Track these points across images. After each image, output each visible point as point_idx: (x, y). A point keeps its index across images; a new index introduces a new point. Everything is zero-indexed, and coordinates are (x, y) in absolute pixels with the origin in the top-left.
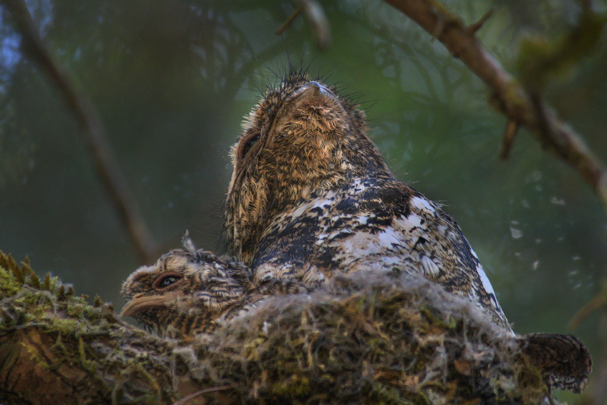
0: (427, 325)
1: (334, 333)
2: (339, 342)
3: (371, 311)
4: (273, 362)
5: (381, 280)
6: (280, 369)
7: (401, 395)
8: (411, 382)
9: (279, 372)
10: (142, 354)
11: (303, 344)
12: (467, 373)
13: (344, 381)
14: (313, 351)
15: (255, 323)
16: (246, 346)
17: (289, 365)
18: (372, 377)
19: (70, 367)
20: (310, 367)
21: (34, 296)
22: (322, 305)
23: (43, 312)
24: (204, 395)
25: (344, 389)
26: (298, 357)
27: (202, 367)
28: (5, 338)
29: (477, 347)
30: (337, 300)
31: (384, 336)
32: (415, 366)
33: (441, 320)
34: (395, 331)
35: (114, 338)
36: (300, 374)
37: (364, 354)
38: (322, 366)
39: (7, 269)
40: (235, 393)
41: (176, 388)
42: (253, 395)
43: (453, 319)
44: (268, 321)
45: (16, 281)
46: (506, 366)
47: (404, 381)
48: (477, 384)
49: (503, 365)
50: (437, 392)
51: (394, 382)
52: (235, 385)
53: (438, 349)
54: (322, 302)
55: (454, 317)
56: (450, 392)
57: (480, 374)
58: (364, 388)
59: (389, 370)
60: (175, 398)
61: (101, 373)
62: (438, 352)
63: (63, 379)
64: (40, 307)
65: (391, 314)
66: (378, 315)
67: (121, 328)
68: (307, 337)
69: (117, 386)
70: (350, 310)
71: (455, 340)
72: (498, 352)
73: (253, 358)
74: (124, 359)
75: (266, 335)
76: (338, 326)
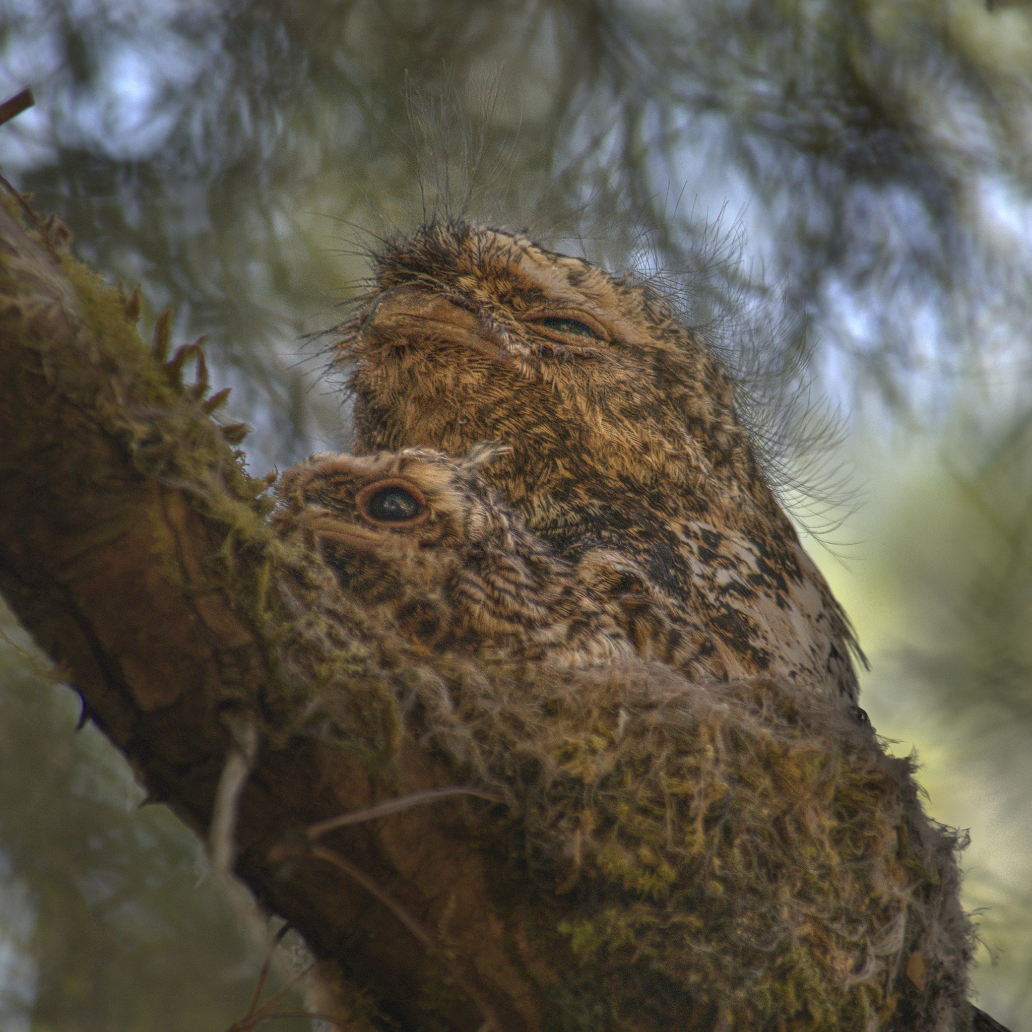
1: (749, 802)
2: (754, 825)
4: (615, 799)
6: (621, 819)
8: (841, 965)
9: (616, 825)
10: (358, 650)
11: (690, 797)
14: (708, 823)
15: (596, 699)
16: (562, 735)
17: (642, 822)
20: (691, 850)
22: (741, 730)
30: (765, 732)
31: (830, 850)
38: (717, 862)
42: (571, 856)
44: (629, 712)
47: (833, 959)
50: (874, 1007)
51: (820, 955)
52: (512, 802)
53: (897, 916)
54: (742, 726)
56: (887, 1012)
58: (778, 946)
59: (823, 927)
61: (281, 651)
62: (896, 924)
63: (200, 622)
68: (702, 784)
69: (317, 702)
70: (788, 768)
71: (922, 909)
74: (326, 642)
75: (617, 740)
76: (760, 790)
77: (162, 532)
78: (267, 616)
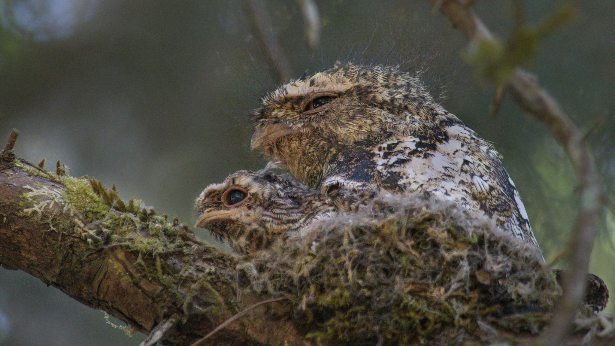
0: (452, 241)
1: (371, 252)
2: (375, 260)
3: (404, 231)
4: (320, 277)
5: (413, 202)
6: (326, 283)
7: (429, 306)
8: (437, 294)
9: (325, 286)
10: (210, 269)
11: (344, 262)
12: (487, 282)
13: (379, 295)
14: (353, 268)
15: (305, 242)
16: (298, 263)
17: (333, 280)
18: (403, 290)
19: (150, 281)
20: (350, 282)
21: (120, 218)
22: (362, 226)
23: (127, 232)
24: (264, 305)
25: (378, 302)
26: (340, 273)
27: (261, 281)
28: (95, 255)
29: (497, 258)
30: (374, 221)
31: (414, 252)
32: (442, 279)
33: (465, 236)
34: (424, 248)
35: (187, 255)
36: (342, 288)
37: (397, 270)
38: (360, 282)
39: (98, 194)
40: (289, 303)
41: (239, 298)
42: (302, 307)
43: (475, 236)
44: (316, 241)
45: (106, 204)
46: (522, 274)
47: (431, 293)
48: (496, 292)
49: (520, 274)
50: (461, 302)
51: (423, 294)
52: (288, 296)
53: (461, 263)
54: (362, 224)
55: (476, 233)
56: (473, 300)
57: (499, 284)
58: (395, 301)
59: (419, 284)
60: (239, 307)
61: (175, 286)
62: (462, 265)
63: (144, 291)
64: (124, 228)
65: (422, 233)
66: (409, 234)
67: (193, 246)
68: (348, 255)
69: (188, 299)
70: (386, 231)
71: (477, 254)
72: (516, 262)
73: (303, 274)
74: (195, 273)
75: (315, 253)
76: (375, 245)
77: (117, 266)
78: (164, 277)
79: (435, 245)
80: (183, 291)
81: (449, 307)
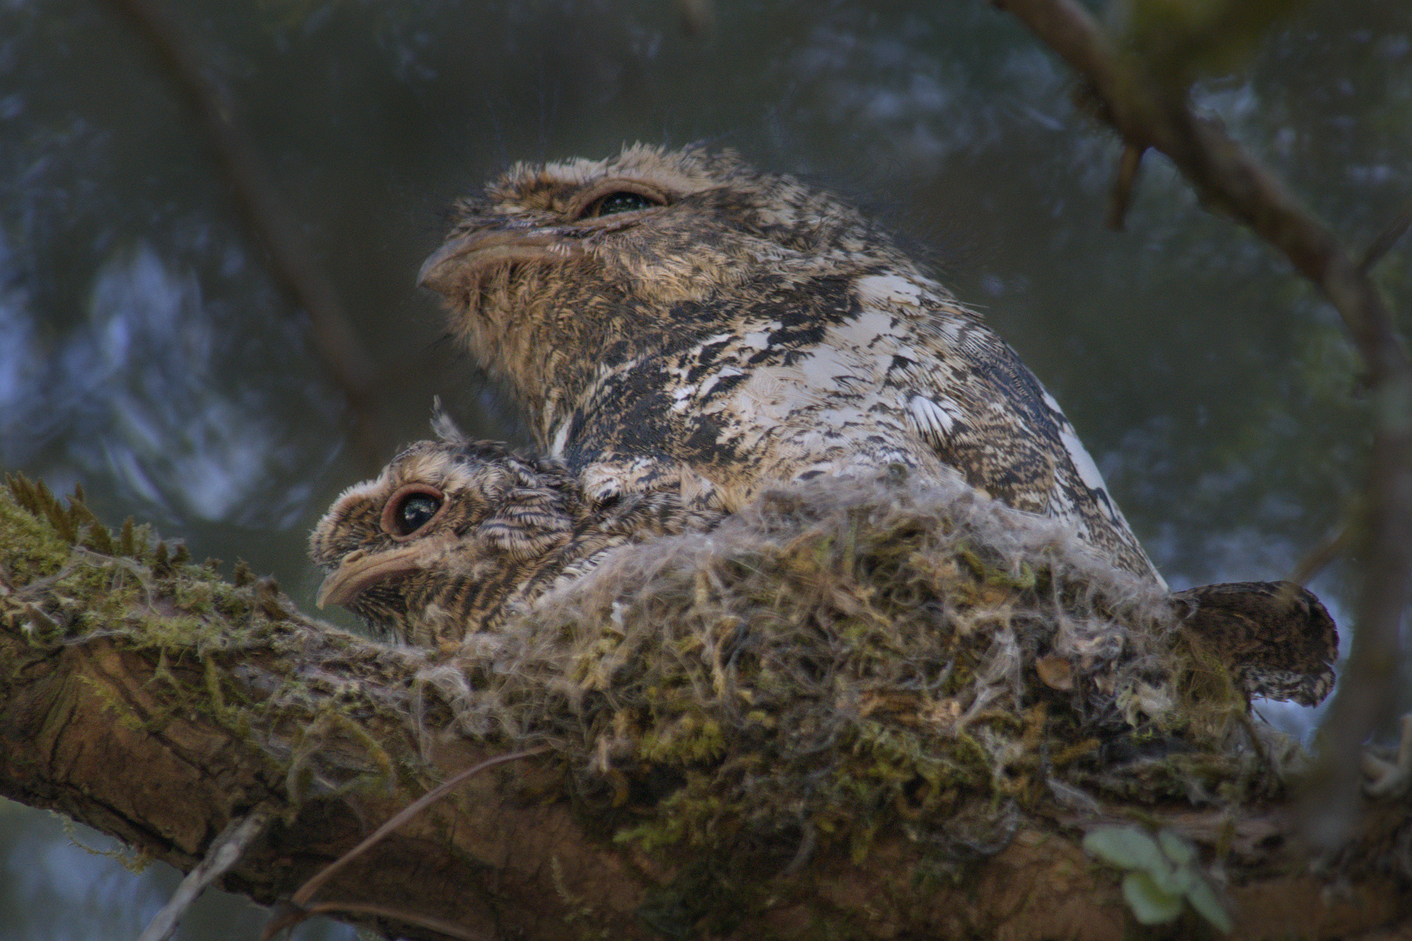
0: (971, 585)
1: (768, 619)
2: (780, 638)
3: (849, 563)
4: (639, 689)
5: (865, 492)
6: (654, 703)
7: (924, 746)
8: (943, 715)
9: (653, 712)
10: (348, 687)
11: (701, 648)
12: (1066, 685)
13: (796, 723)
14: (725, 662)
15: (593, 605)
16: (578, 657)
17: (674, 694)
18: (859, 710)
19: (192, 724)
20: (719, 696)
21: (99, 570)
22: (739, 557)
23: (122, 605)
24: (491, 769)
25: (797, 742)
26: (692, 675)
27: (483, 709)
28: (43, 666)
29: (1085, 624)
30: (770, 543)
31: (876, 616)
32: (952, 678)
33: (1003, 570)
34: (902, 604)
35: (285, 654)
36: (697, 714)
37: (838, 660)
38: (747, 694)
39: (35, 513)
40: (559, 761)
41: (427, 757)
42: (598, 766)
43: (1027, 569)
44: (621, 600)
45: (59, 537)
46: (1150, 662)
47: (928, 714)
48: (1089, 708)
49: (1144, 661)
50: (1004, 734)
51: (906, 718)
52: (556, 743)
53: (999, 637)
54: (739, 551)
55: (1030, 563)
56: (1032, 729)
57: (1095, 685)
58: (840, 736)
59: (895, 692)
60: (428, 779)
61: (259, 733)
62: (1000, 644)
63: (177, 751)
64: (115, 594)
65: (894, 568)
66: (863, 571)
67: (299, 632)
68: (709, 629)
69: (299, 760)
70: (801, 565)
71: (1035, 614)
72: (1132, 634)
73: (594, 683)
74: (309, 699)
75: (620, 631)
76: (777, 602)
77: (102, 689)
78: (231, 710)
79: (930, 595)
80: (282, 743)
81: (977, 746)
